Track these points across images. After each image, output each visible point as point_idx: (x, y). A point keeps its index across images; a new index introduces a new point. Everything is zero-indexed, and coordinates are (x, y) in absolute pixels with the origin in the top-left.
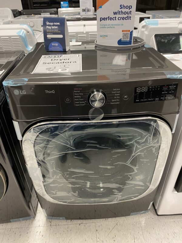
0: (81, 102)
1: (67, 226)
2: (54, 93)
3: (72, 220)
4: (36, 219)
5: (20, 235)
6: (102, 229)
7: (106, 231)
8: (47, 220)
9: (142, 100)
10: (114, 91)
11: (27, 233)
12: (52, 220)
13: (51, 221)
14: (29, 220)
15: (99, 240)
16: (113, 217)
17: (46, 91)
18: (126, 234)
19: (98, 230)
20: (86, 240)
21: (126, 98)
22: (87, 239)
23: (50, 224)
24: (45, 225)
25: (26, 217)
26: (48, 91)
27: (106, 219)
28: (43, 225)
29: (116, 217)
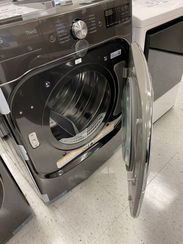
0: (65, 38)
1: (71, 198)
2: (36, 32)
3: (72, 190)
4: (36, 214)
5: (33, 238)
6: (101, 178)
7: (105, 177)
8: (49, 207)
9: (111, 24)
10: (90, 18)
11: (39, 231)
12: (54, 203)
13: (53, 205)
14: (30, 221)
15: (105, 187)
16: (102, 164)
17: (27, 32)
18: (120, 169)
19: (98, 181)
20: (95, 195)
21: (100, 24)
22: (96, 193)
23: (55, 207)
24: (51, 212)
25: (26, 220)
26: (29, 32)
27: (98, 169)
28: (49, 213)
29: (104, 163)
